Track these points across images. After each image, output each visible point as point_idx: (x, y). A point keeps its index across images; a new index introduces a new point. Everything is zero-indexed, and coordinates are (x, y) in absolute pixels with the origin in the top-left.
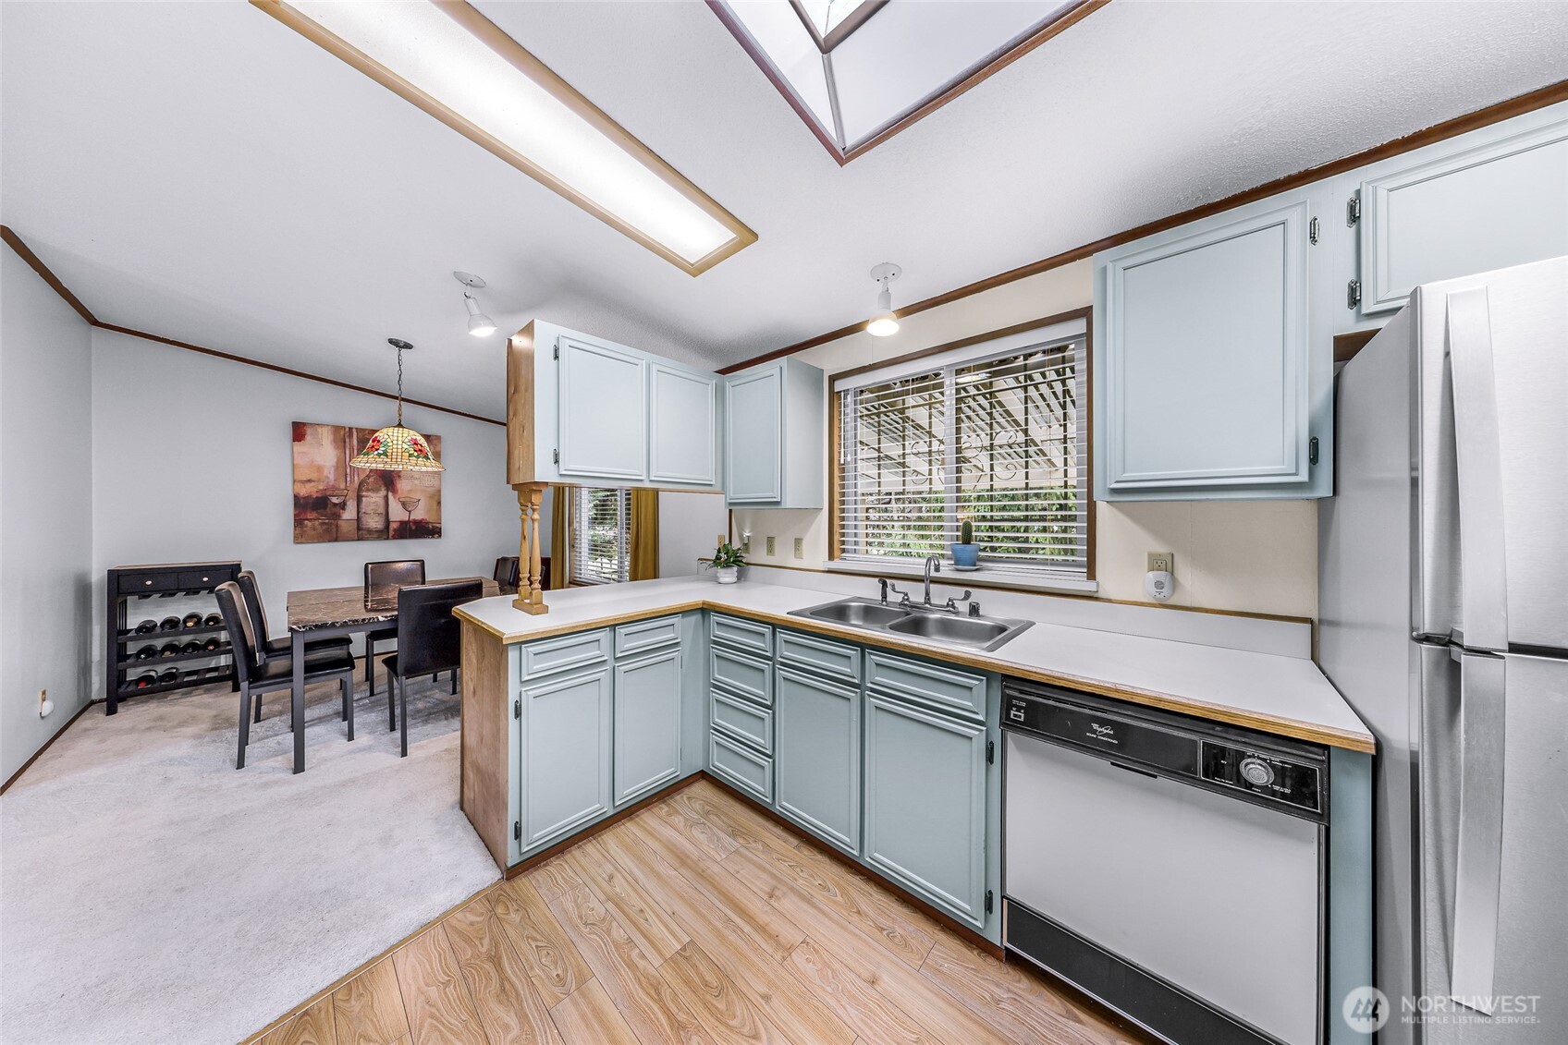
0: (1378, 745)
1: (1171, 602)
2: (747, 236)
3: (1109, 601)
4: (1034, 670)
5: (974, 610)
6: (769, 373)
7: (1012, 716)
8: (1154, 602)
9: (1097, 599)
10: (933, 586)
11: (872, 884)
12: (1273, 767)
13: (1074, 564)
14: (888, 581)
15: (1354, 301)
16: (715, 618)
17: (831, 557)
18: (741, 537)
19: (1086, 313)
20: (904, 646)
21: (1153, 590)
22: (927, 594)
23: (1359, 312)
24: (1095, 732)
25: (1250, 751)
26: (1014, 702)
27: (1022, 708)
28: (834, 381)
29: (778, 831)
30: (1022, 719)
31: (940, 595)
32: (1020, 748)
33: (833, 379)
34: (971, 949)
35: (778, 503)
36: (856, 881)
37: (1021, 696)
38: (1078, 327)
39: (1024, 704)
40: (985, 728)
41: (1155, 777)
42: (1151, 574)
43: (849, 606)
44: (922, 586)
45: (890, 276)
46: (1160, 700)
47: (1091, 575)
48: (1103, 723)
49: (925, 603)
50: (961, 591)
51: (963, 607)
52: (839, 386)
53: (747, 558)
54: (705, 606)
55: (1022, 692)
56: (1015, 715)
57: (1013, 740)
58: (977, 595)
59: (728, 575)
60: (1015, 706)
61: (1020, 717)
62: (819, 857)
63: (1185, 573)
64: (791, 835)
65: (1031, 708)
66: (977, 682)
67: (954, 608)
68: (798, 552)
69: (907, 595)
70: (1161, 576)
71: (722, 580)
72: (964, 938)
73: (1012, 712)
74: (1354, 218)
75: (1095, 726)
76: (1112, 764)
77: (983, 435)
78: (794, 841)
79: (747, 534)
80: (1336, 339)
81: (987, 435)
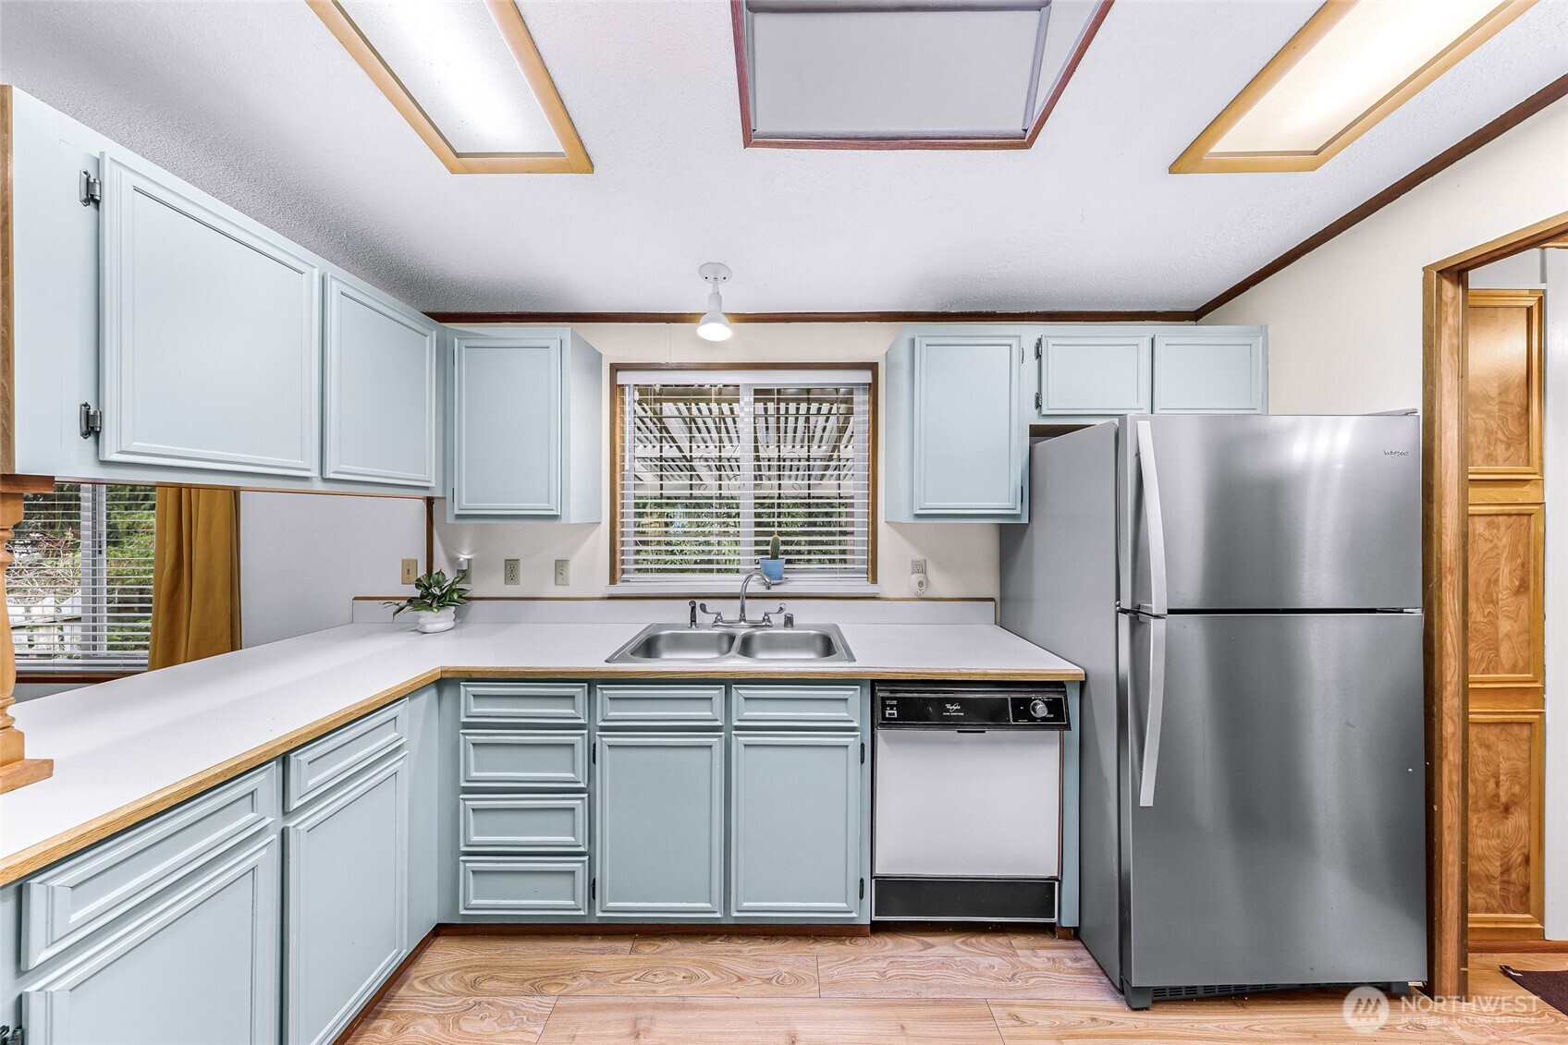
0: (1086, 675)
1: (924, 596)
2: (578, 159)
3: (887, 599)
4: (901, 671)
5: (789, 621)
6: (544, 343)
7: (887, 716)
8: (915, 597)
9: (879, 599)
10: (747, 602)
11: (734, 938)
12: (1044, 702)
13: (859, 571)
14: (698, 602)
15: (1038, 406)
16: (467, 690)
17: (613, 580)
18: (453, 561)
19: (873, 367)
20: (780, 673)
21: (916, 588)
22: (743, 609)
23: (1040, 412)
24: (948, 710)
25: (1033, 696)
26: (888, 702)
27: (894, 705)
28: (617, 371)
29: (598, 944)
30: (896, 716)
31: (756, 611)
32: (887, 741)
33: (615, 368)
34: (841, 942)
35: (555, 517)
36: (718, 946)
37: (892, 695)
38: (865, 377)
39: (895, 702)
40: (859, 733)
41: (984, 732)
42: (914, 576)
43: (659, 636)
44: (737, 603)
45: (720, 277)
46: (986, 674)
47: (874, 580)
48: (953, 701)
49: (740, 621)
50: (776, 604)
51: (778, 619)
52: (623, 378)
53: (475, 589)
54: (445, 676)
55: (892, 692)
56: (890, 714)
57: (882, 736)
58: (790, 606)
59: (438, 620)
60: (889, 705)
61: (894, 714)
62: (666, 945)
63: (933, 574)
64: (616, 940)
65: (903, 705)
66: (852, 693)
67: (770, 622)
68: (560, 577)
69: (719, 614)
70: (920, 577)
71: (429, 628)
72: (834, 936)
73: (887, 712)
74: (1038, 356)
75: (948, 706)
76: (959, 732)
77: (711, 446)
78: (625, 945)
79: (464, 556)
80: (1030, 426)
81: (716, 447)
